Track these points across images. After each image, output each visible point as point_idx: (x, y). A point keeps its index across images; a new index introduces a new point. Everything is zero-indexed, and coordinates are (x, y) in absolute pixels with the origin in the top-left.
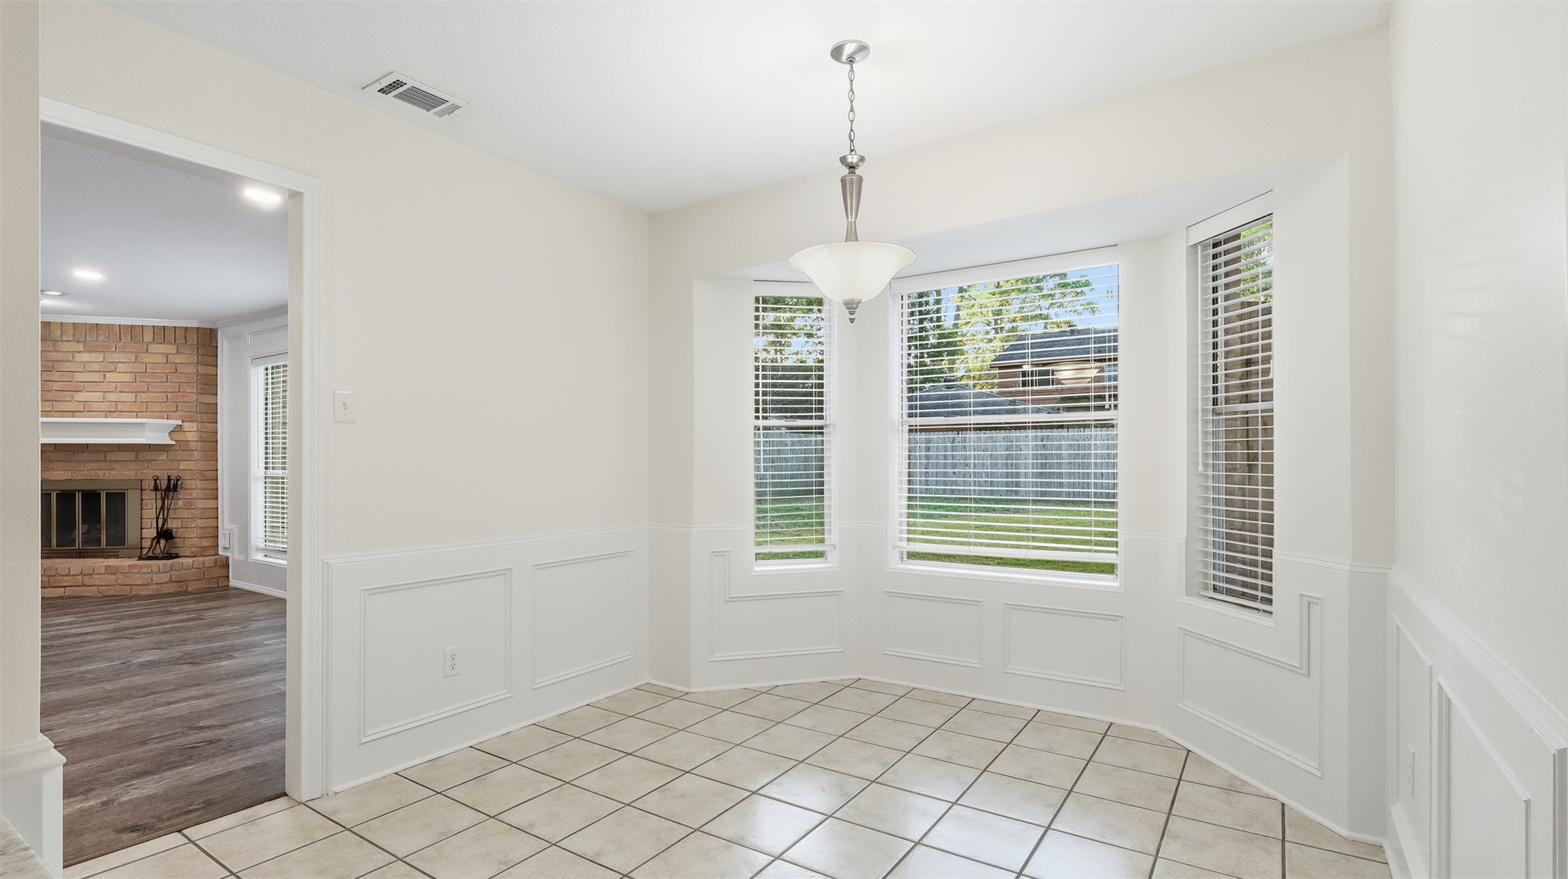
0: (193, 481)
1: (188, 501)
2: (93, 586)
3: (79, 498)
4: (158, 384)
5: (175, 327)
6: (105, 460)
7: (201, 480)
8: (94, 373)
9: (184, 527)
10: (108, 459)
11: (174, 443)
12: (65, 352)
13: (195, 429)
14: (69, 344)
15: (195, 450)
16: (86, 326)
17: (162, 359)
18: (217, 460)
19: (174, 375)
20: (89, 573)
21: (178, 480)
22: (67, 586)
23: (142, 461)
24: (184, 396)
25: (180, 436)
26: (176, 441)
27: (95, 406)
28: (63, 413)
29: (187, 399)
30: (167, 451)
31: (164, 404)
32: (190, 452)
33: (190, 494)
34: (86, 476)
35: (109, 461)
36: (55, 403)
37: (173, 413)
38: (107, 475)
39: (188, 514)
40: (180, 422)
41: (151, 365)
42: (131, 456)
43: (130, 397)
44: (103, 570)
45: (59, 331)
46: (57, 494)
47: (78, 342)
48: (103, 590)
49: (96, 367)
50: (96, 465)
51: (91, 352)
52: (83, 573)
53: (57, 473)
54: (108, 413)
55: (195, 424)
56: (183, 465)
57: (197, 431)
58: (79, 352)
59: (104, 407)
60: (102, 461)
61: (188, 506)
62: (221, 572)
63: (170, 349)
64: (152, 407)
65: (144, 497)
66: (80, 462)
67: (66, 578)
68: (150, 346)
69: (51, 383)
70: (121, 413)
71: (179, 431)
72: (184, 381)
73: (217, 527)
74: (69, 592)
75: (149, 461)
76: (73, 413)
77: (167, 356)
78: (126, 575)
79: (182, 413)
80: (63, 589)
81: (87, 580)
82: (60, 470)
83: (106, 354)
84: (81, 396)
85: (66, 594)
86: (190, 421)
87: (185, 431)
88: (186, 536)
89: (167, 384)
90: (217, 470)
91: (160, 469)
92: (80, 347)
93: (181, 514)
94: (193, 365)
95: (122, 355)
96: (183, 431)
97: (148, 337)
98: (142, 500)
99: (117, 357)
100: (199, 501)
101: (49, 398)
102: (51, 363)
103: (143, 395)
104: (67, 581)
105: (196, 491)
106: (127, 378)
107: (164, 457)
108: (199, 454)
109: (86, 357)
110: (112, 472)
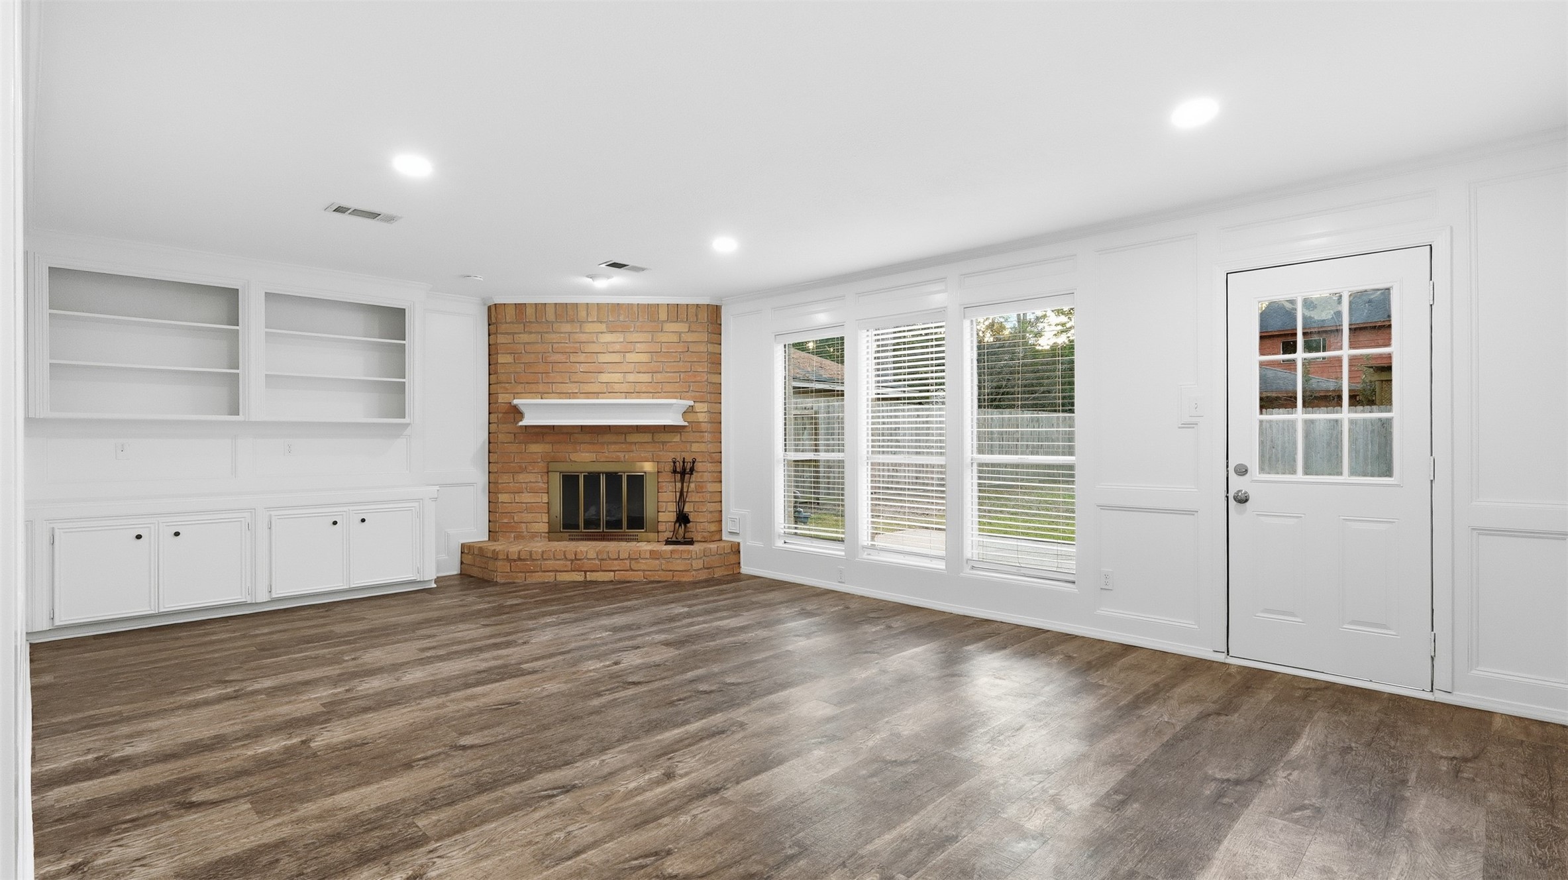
0: (704, 464)
1: (699, 484)
2: (639, 570)
3: (603, 480)
4: (672, 364)
5: (687, 305)
6: (625, 442)
7: (711, 463)
8: (614, 354)
9: (695, 511)
10: (628, 441)
11: (686, 424)
12: (590, 333)
13: (706, 410)
14: (595, 324)
15: (706, 432)
16: (608, 306)
17: (675, 338)
18: (721, 442)
19: (687, 354)
20: (636, 557)
21: (694, 462)
22: (616, 571)
23: (658, 442)
24: (695, 376)
25: (691, 417)
26: (688, 422)
27: (617, 387)
28: (588, 394)
29: (698, 379)
30: (680, 433)
31: (677, 384)
32: (702, 434)
33: (702, 477)
34: (608, 457)
35: (629, 443)
36: (581, 385)
37: (686, 394)
38: (626, 457)
39: (700, 497)
40: (692, 403)
41: (666, 344)
42: (647, 437)
43: (646, 378)
44: (648, 555)
45: (585, 312)
46: (584, 476)
47: (601, 322)
48: (648, 575)
49: (617, 347)
50: (617, 447)
51: (612, 332)
52: (631, 557)
53: (584, 454)
54: (628, 394)
55: (706, 404)
56: (695, 447)
57: (709, 412)
58: (602, 333)
59: (625, 388)
60: (622, 443)
61: (699, 490)
62: (733, 559)
63: (681, 327)
64: (668, 388)
65: (659, 480)
66: (603, 444)
67: (616, 562)
68: (664, 324)
69: (578, 365)
70: (639, 394)
71: (690, 412)
72: (695, 360)
73: (721, 511)
74: (619, 576)
75: (664, 443)
76: (596, 394)
77: (680, 334)
78: (668, 560)
79: (693, 394)
80: (613, 573)
81: (635, 566)
82: (586, 452)
83: (627, 334)
84: (604, 378)
85: (616, 578)
86: (701, 402)
87: (697, 412)
88: (698, 521)
89: (681, 364)
90: (721, 452)
91: (674, 451)
92: (603, 327)
93: (693, 498)
94: (704, 344)
95: (639, 334)
96: (695, 412)
97: (663, 316)
98: (658, 482)
99: (635, 337)
100: (709, 485)
101: (576, 380)
102: (578, 345)
103: (659, 375)
104: (616, 565)
105: (706, 474)
106: (644, 358)
107: (677, 438)
108: (709, 435)
109: (608, 338)
110: (632, 454)
